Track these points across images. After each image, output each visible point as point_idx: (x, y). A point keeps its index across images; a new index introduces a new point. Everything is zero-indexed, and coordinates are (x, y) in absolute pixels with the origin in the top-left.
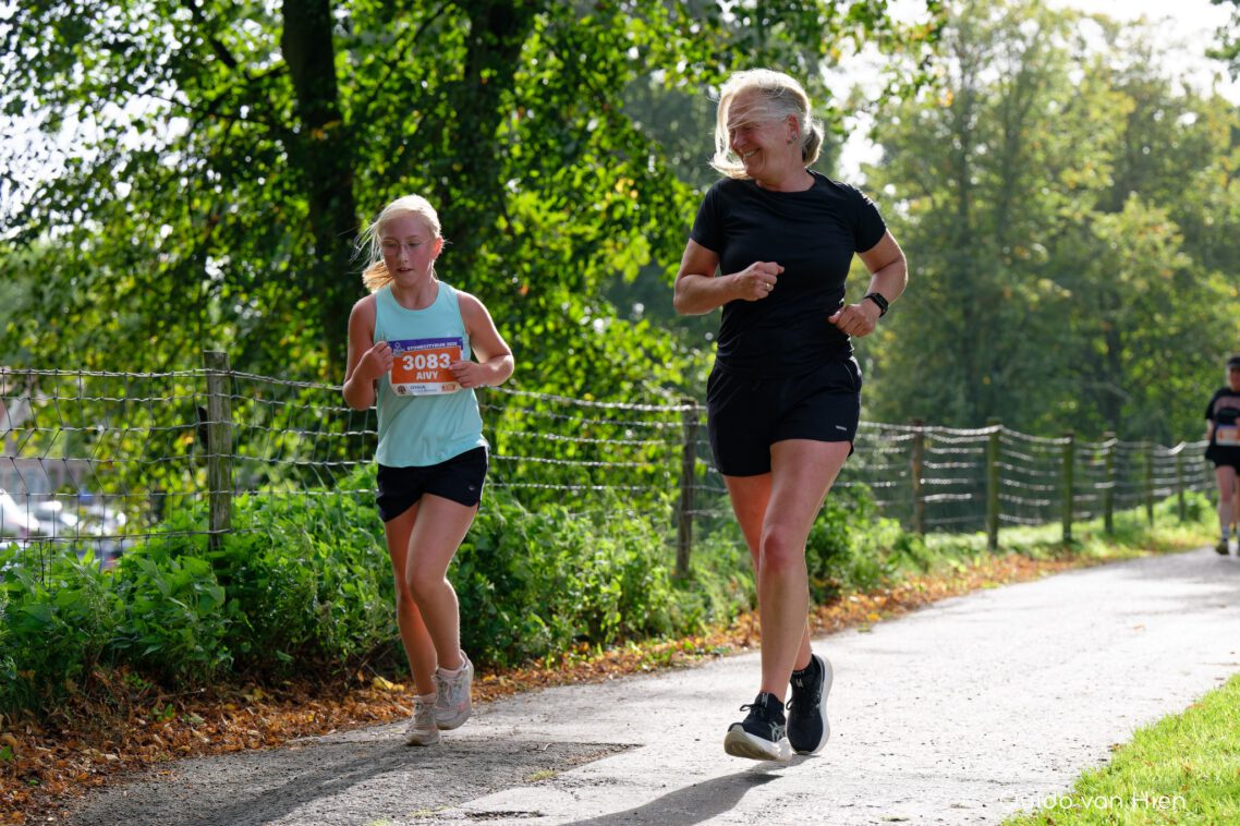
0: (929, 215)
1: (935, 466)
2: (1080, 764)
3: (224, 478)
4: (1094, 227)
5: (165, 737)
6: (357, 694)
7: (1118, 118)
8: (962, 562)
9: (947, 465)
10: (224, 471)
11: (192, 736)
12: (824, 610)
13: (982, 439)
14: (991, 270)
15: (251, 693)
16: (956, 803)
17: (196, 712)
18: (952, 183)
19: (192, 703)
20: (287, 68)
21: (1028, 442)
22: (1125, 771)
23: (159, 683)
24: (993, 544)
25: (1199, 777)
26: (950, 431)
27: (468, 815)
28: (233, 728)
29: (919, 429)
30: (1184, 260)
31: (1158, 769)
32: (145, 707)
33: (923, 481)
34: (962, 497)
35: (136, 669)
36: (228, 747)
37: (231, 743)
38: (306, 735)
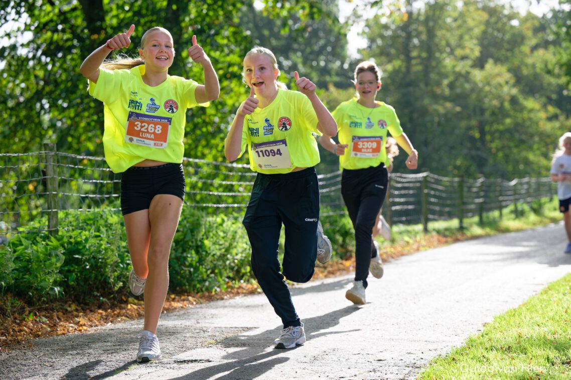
0: (392, 72)
1: (396, 192)
2: (468, 333)
3: (55, 204)
4: (471, 76)
5: (28, 328)
6: (121, 306)
7: (480, 23)
8: (410, 238)
9: (403, 192)
10: (54, 200)
11: (42, 328)
12: (344, 262)
13: (419, 179)
14: (422, 98)
15: (70, 306)
16: (409, 352)
17: (43, 316)
18: (402, 56)
19: (41, 311)
20: (80, 7)
21: (441, 181)
22: (490, 335)
23: (26, 303)
24: (426, 229)
25: (525, 337)
26: (404, 175)
27: (175, 362)
28: (61, 323)
30: (514, 91)
31: (505, 334)
32: (19, 314)
33: (391, 200)
34: (410, 207)
35: (15, 296)
36: (59, 332)
37: (61, 330)
38: (97, 326)
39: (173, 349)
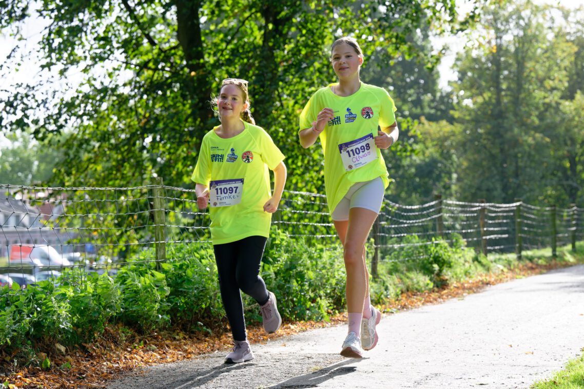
0: (482, 104)
1: (490, 222)
2: (567, 357)
3: (162, 236)
4: (561, 107)
5: (139, 356)
7: (569, 55)
8: (506, 266)
9: (497, 221)
10: (163, 232)
11: (152, 355)
12: (441, 291)
13: (513, 208)
14: (511, 129)
15: (178, 335)
16: (510, 376)
17: (153, 344)
18: (492, 89)
19: (151, 340)
23: (136, 331)
24: (520, 258)
26: (497, 205)
27: (283, 387)
28: (171, 351)
29: (483, 205)
32: (130, 342)
33: (485, 229)
34: (504, 236)
35: (125, 325)
36: (169, 360)
37: (170, 358)
38: (204, 353)
39: (280, 375)
